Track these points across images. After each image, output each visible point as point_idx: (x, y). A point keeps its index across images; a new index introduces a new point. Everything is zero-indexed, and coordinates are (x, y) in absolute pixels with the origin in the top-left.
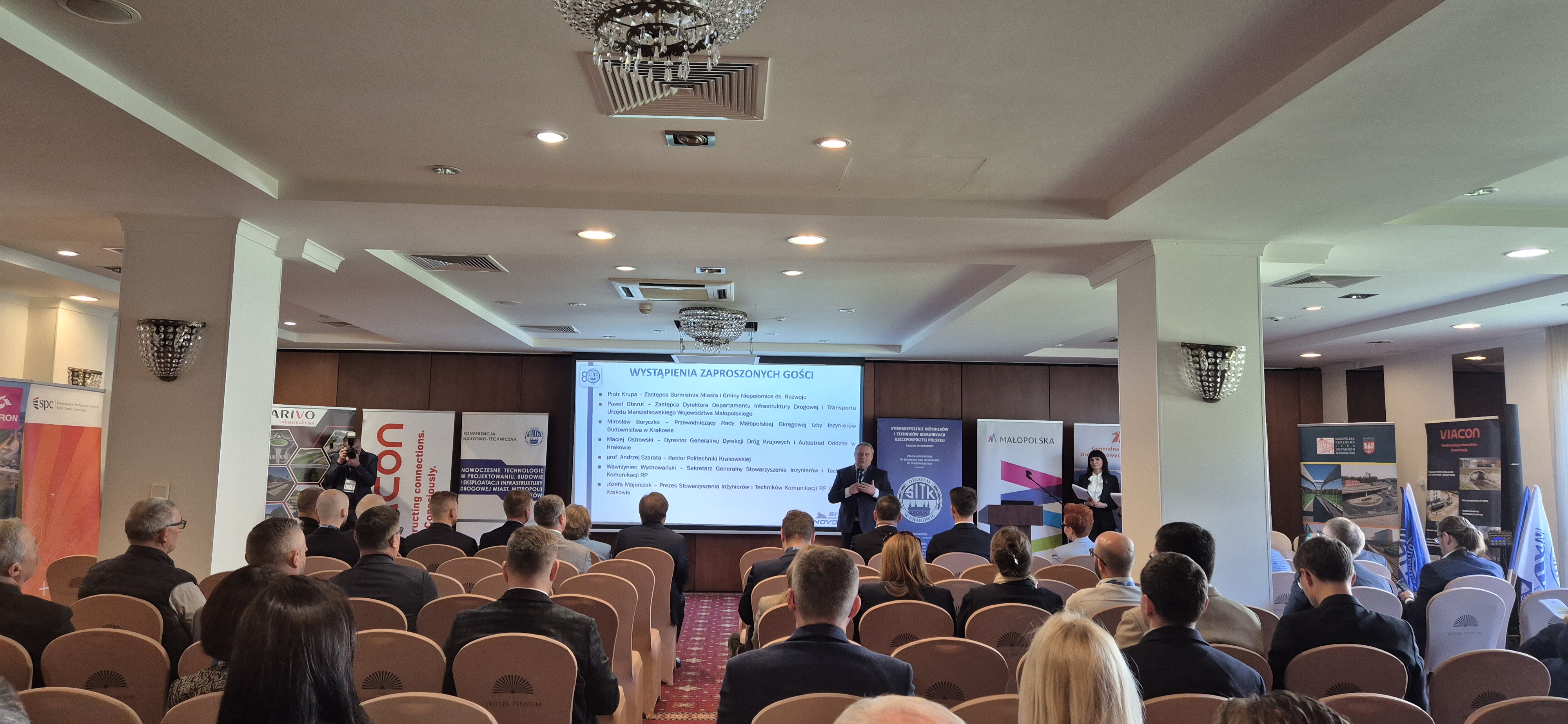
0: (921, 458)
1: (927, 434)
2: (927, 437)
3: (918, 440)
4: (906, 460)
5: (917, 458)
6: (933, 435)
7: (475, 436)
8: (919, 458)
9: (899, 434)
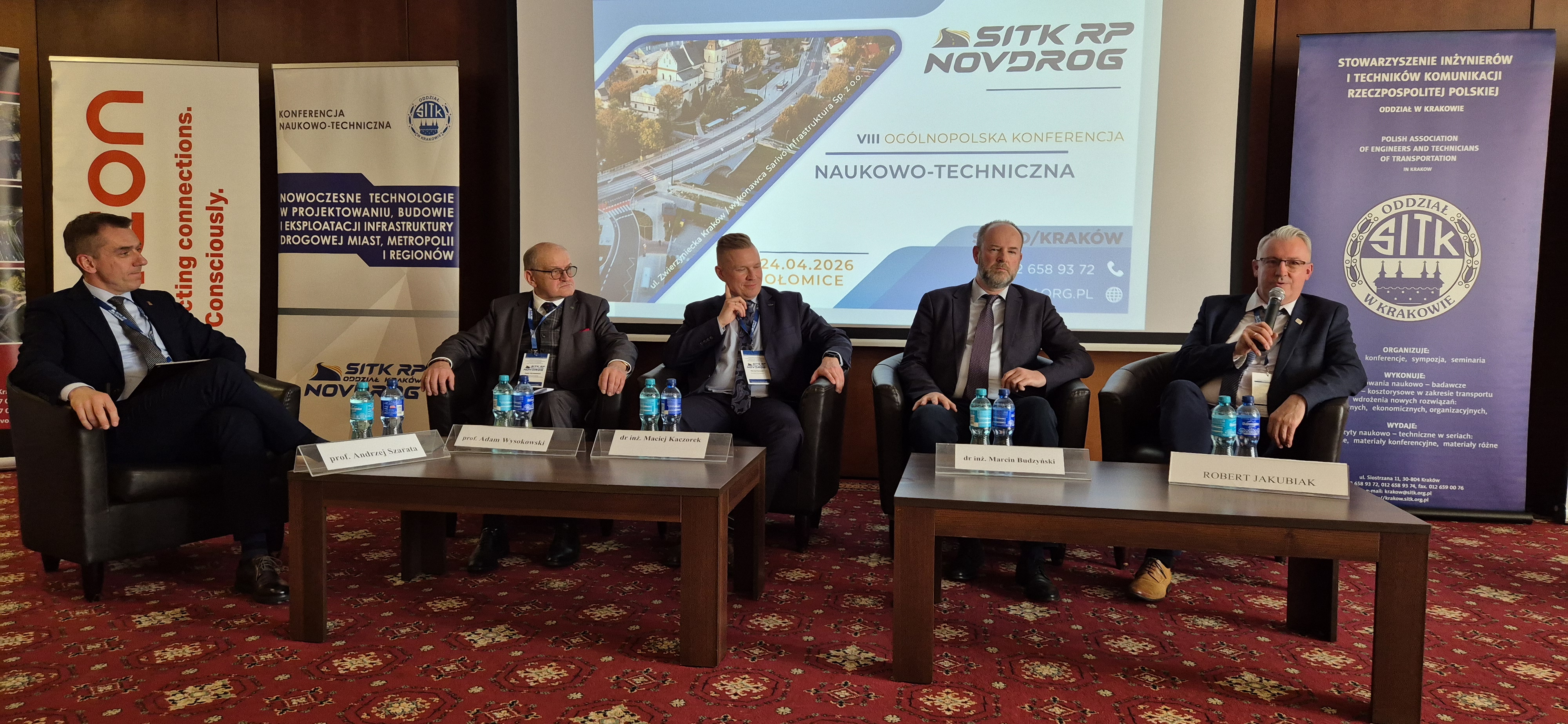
0: (1423, 144)
1: (1445, 76)
2: (1447, 84)
3: (1419, 92)
4: (1378, 149)
5: (1413, 145)
6: (1463, 76)
7: (302, 119)
8: (1419, 144)
9: (1362, 77)
